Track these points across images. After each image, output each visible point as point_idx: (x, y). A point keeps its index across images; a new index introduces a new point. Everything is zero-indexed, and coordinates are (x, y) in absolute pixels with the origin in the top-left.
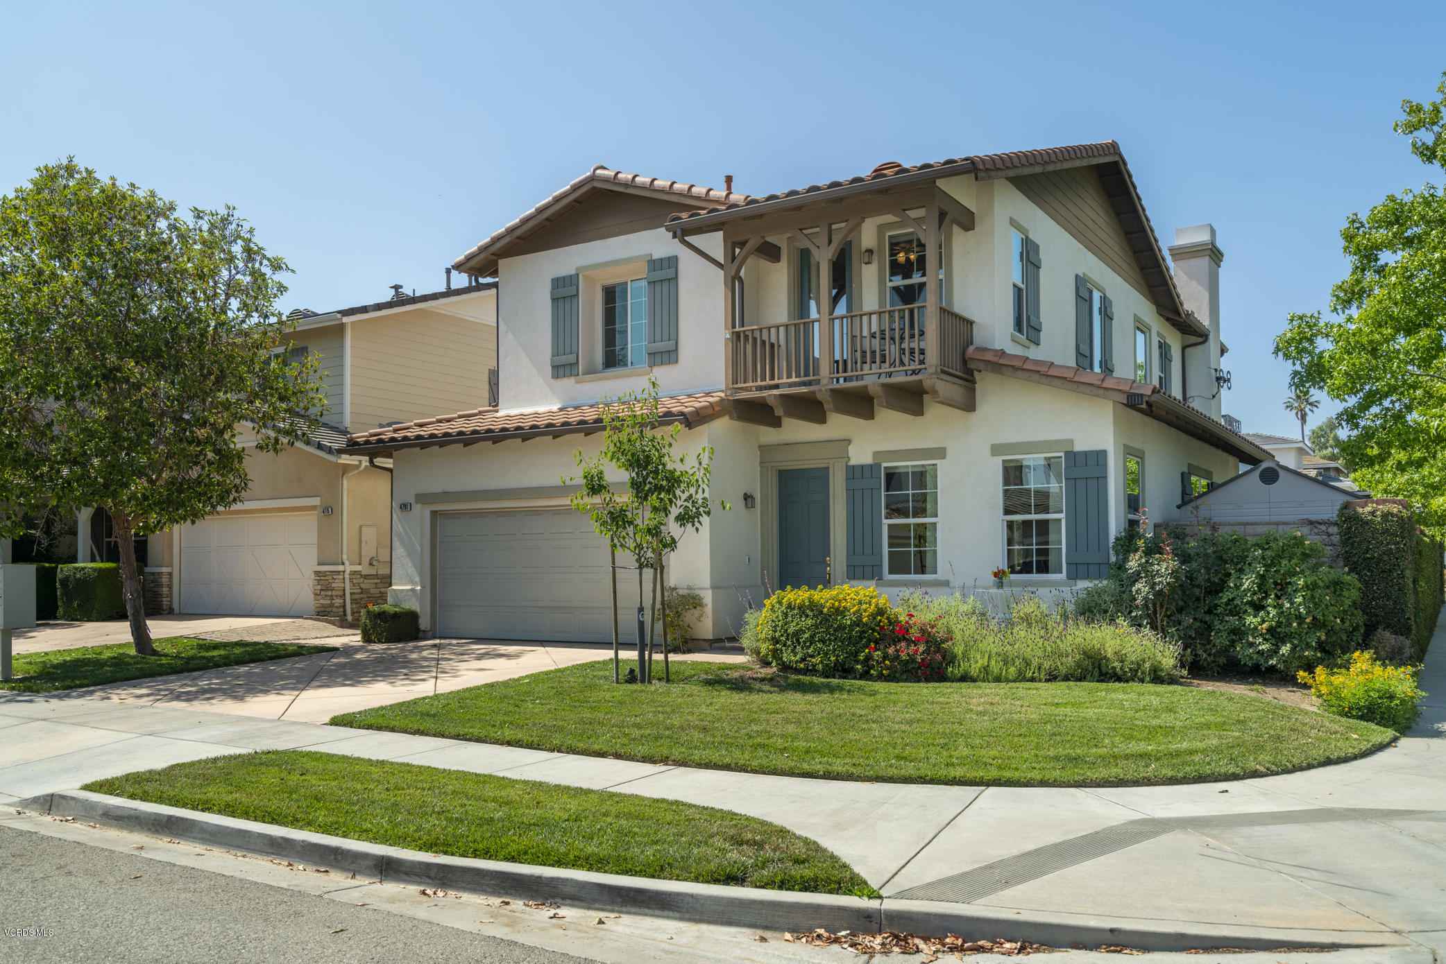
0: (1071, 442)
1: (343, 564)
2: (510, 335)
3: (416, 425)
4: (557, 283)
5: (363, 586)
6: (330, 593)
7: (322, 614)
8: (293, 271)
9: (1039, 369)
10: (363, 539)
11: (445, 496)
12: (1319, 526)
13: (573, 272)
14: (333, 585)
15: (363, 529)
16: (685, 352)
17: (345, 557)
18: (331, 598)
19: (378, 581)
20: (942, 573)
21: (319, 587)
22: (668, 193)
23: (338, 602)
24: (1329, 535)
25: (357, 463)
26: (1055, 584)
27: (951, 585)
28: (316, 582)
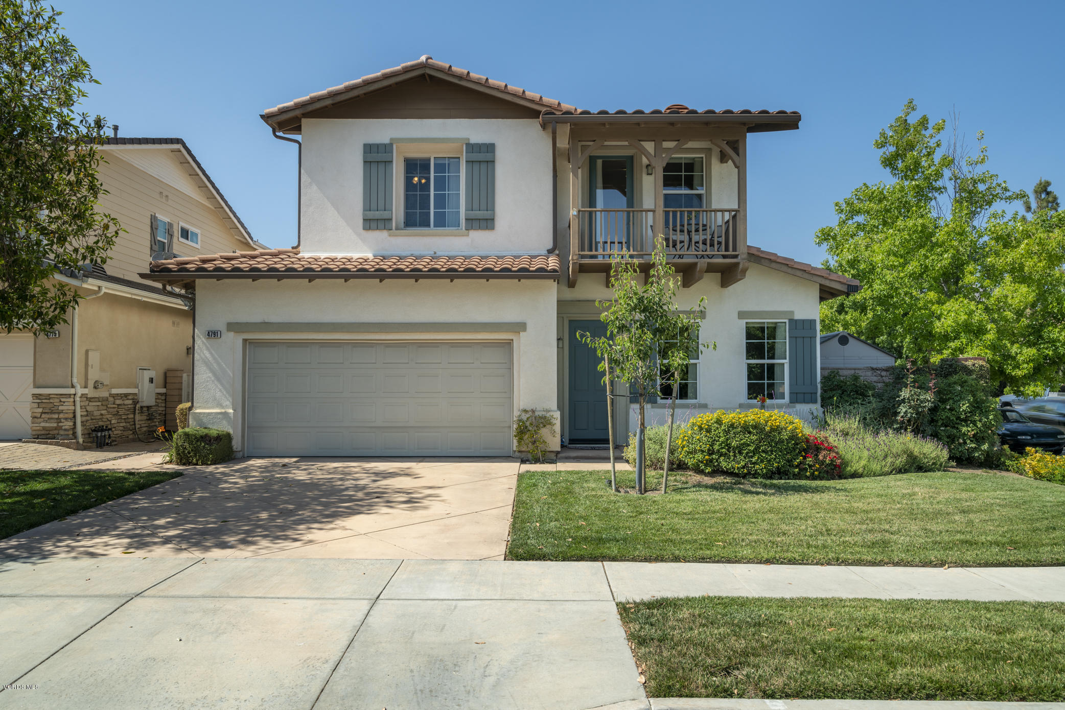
0: (792, 313)
1: (73, 386)
2: (315, 188)
3: (222, 257)
4: (369, 149)
5: (89, 408)
6: (56, 416)
7: (44, 437)
8: (96, 82)
9: (788, 263)
10: (90, 363)
11: (266, 326)
12: (877, 371)
13: (387, 141)
14: (61, 408)
15: (90, 353)
16: (500, 222)
17: (75, 380)
18: (59, 420)
19: (99, 404)
20: (701, 399)
21: (40, 410)
22: (502, 92)
23: (68, 424)
24: (882, 377)
25: (96, 289)
26: (780, 407)
27: (709, 407)
28: (36, 405)
